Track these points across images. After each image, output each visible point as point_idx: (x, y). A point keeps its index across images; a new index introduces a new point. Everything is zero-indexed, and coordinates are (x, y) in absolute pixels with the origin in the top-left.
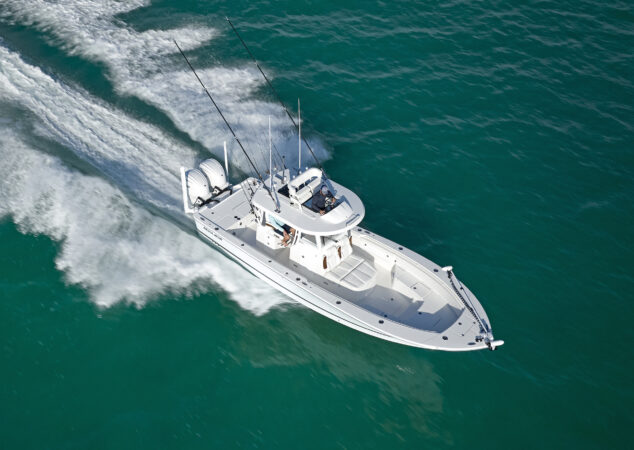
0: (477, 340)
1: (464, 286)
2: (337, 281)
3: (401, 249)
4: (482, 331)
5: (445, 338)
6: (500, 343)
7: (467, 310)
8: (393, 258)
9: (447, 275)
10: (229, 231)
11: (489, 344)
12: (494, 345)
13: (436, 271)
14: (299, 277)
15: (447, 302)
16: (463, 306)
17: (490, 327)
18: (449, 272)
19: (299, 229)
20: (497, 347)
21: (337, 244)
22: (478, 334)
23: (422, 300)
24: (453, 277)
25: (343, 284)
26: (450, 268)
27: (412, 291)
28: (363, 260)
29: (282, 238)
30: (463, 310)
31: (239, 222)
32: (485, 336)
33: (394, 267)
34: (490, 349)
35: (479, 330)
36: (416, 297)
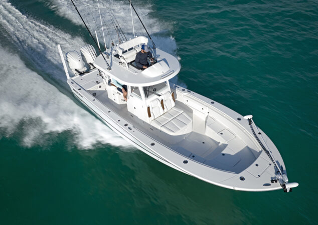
0: (272, 181)
1: (261, 131)
2: (159, 127)
3: (212, 103)
4: (277, 172)
5: (242, 179)
6: (295, 185)
7: (264, 153)
8: (206, 110)
9: (248, 123)
10: (89, 92)
11: (284, 186)
12: (289, 187)
13: (239, 119)
14: (127, 123)
15: (247, 145)
16: (261, 149)
17: (284, 169)
18: (249, 120)
19: (129, 85)
20: (291, 189)
21: (160, 98)
22: (274, 175)
23: (226, 143)
24: (253, 124)
25: (163, 130)
26: (250, 117)
27: (219, 136)
28: (183, 111)
29: (122, 94)
30: (261, 152)
31: (99, 85)
32: (280, 177)
33: (207, 118)
34: (284, 190)
35: (274, 171)
36: (222, 141)
